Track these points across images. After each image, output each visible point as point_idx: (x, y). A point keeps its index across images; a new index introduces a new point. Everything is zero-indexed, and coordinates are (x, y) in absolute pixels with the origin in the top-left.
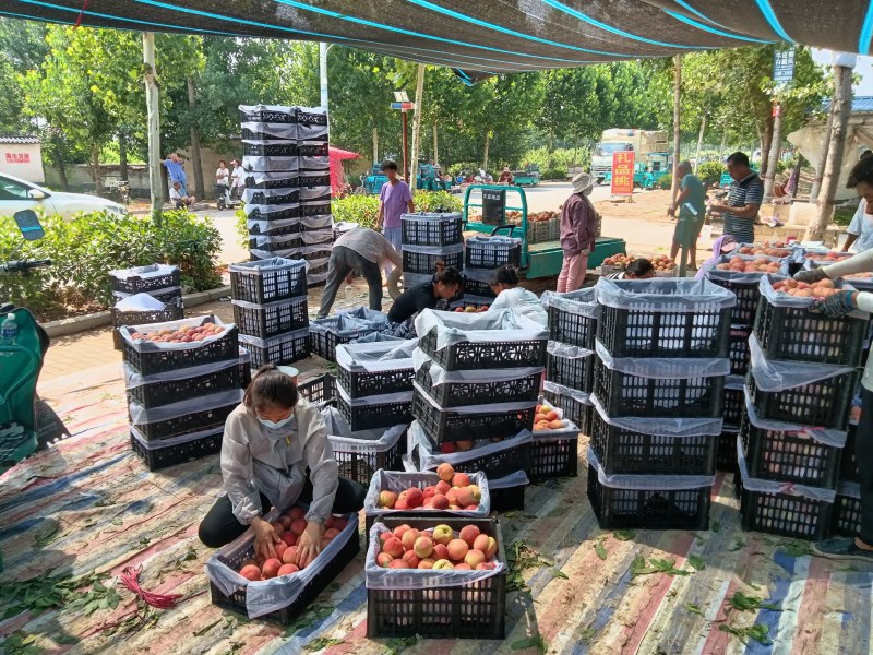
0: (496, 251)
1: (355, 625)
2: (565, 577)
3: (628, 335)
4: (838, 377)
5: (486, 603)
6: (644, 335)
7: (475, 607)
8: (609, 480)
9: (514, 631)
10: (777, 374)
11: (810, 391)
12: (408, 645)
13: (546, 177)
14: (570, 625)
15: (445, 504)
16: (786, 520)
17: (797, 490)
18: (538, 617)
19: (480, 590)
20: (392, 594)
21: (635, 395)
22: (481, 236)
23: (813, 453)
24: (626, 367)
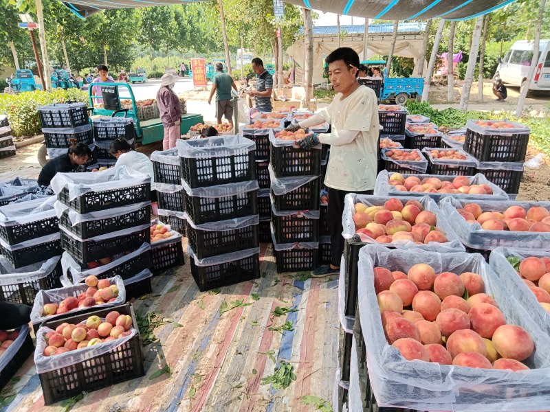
0: (116, 128)
1: (35, 401)
2: (181, 326)
3: (199, 174)
4: (312, 182)
5: (128, 357)
6: (208, 173)
7: (122, 362)
8: (201, 262)
9: (151, 368)
10: (282, 185)
11: (300, 191)
12: (77, 401)
13: (151, 76)
14: (186, 354)
15: (93, 302)
16: (298, 263)
17: (301, 246)
18: (166, 355)
19: (123, 351)
20: (59, 372)
21: (208, 209)
22: (104, 118)
23: (306, 224)
24: (200, 193)
